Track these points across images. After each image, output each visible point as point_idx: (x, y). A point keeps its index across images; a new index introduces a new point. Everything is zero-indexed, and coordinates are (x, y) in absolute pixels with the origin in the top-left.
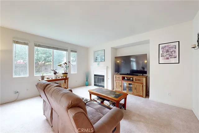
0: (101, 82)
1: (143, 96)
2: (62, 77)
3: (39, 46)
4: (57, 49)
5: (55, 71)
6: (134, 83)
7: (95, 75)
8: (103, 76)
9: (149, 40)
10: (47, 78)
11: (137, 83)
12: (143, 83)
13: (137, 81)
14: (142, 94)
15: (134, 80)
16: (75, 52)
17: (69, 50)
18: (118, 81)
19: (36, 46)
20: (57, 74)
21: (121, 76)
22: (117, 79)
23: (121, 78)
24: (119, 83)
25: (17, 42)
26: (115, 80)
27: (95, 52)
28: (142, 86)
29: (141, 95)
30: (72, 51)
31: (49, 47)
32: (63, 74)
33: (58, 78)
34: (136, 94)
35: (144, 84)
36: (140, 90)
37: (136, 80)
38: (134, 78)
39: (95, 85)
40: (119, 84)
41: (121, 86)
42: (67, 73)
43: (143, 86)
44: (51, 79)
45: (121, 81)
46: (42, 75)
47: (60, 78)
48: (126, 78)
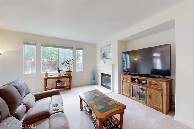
0: (107, 82)
1: (163, 110)
2: (65, 75)
3: (45, 45)
4: (63, 47)
5: (59, 69)
6: (147, 89)
7: (102, 74)
8: (110, 76)
9: (174, 20)
10: (51, 76)
11: (152, 88)
12: (162, 91)
13: (153, 86)
14: (160, 107)
15: (148, 84)
16: (82, 49)
17: (75, 48)
18: (126, 83)
19: (42, 46)
20: (60, 72)
21: (129, 77)
22: (125, 80)
23: (129, 80)
24: (127, 85)
25: (27, 44)
26: (123, 81)
27: (101, 48)
28: (160, 94)
29: (160, 109)
30: (78, 49)
31: (54, 46)
32: (67, 72)
33: (61, 76)
34: (152, 105)
35: (165, 92)
36: (158, 100)
37: (150, 84)
38: (148, 82)
39: (102, 85)
40: (127, 87)
41: (130, 90)
42: (71, 71)
43: (162, 95)
44: (54, 76)
45: (129, 84)
46: (46, 72)
47: (64, 76)
48: (136, 80)
